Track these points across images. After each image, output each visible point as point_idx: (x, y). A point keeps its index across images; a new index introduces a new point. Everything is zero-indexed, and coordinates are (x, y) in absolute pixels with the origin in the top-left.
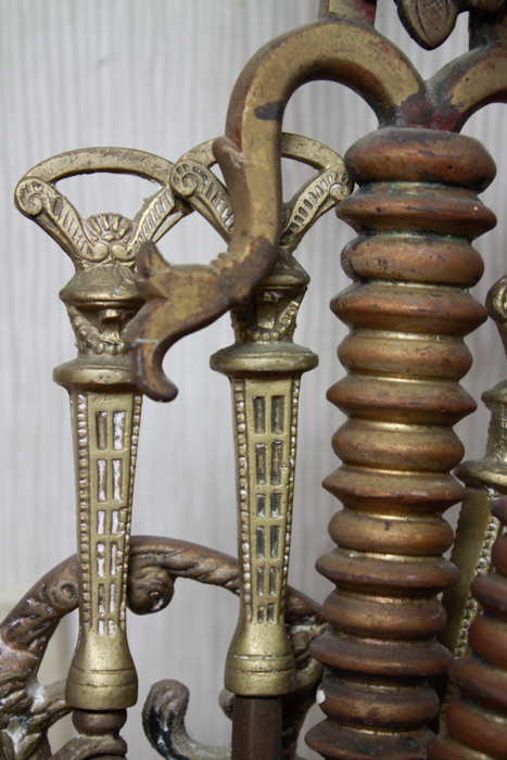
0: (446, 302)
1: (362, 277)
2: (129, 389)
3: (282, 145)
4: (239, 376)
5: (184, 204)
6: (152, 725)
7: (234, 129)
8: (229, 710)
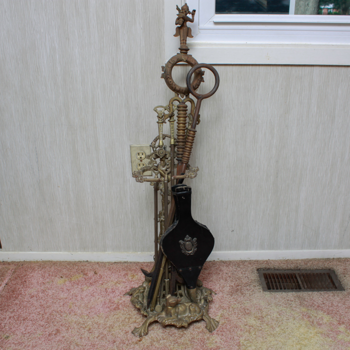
0: (185, 116)
1: (179, 114)
2: (162, 123)
3: (173, 105)
4: (170, 122)
5: (166, 109)
6: (164, 148)
7: (169, 104)
8: (170, 147)
